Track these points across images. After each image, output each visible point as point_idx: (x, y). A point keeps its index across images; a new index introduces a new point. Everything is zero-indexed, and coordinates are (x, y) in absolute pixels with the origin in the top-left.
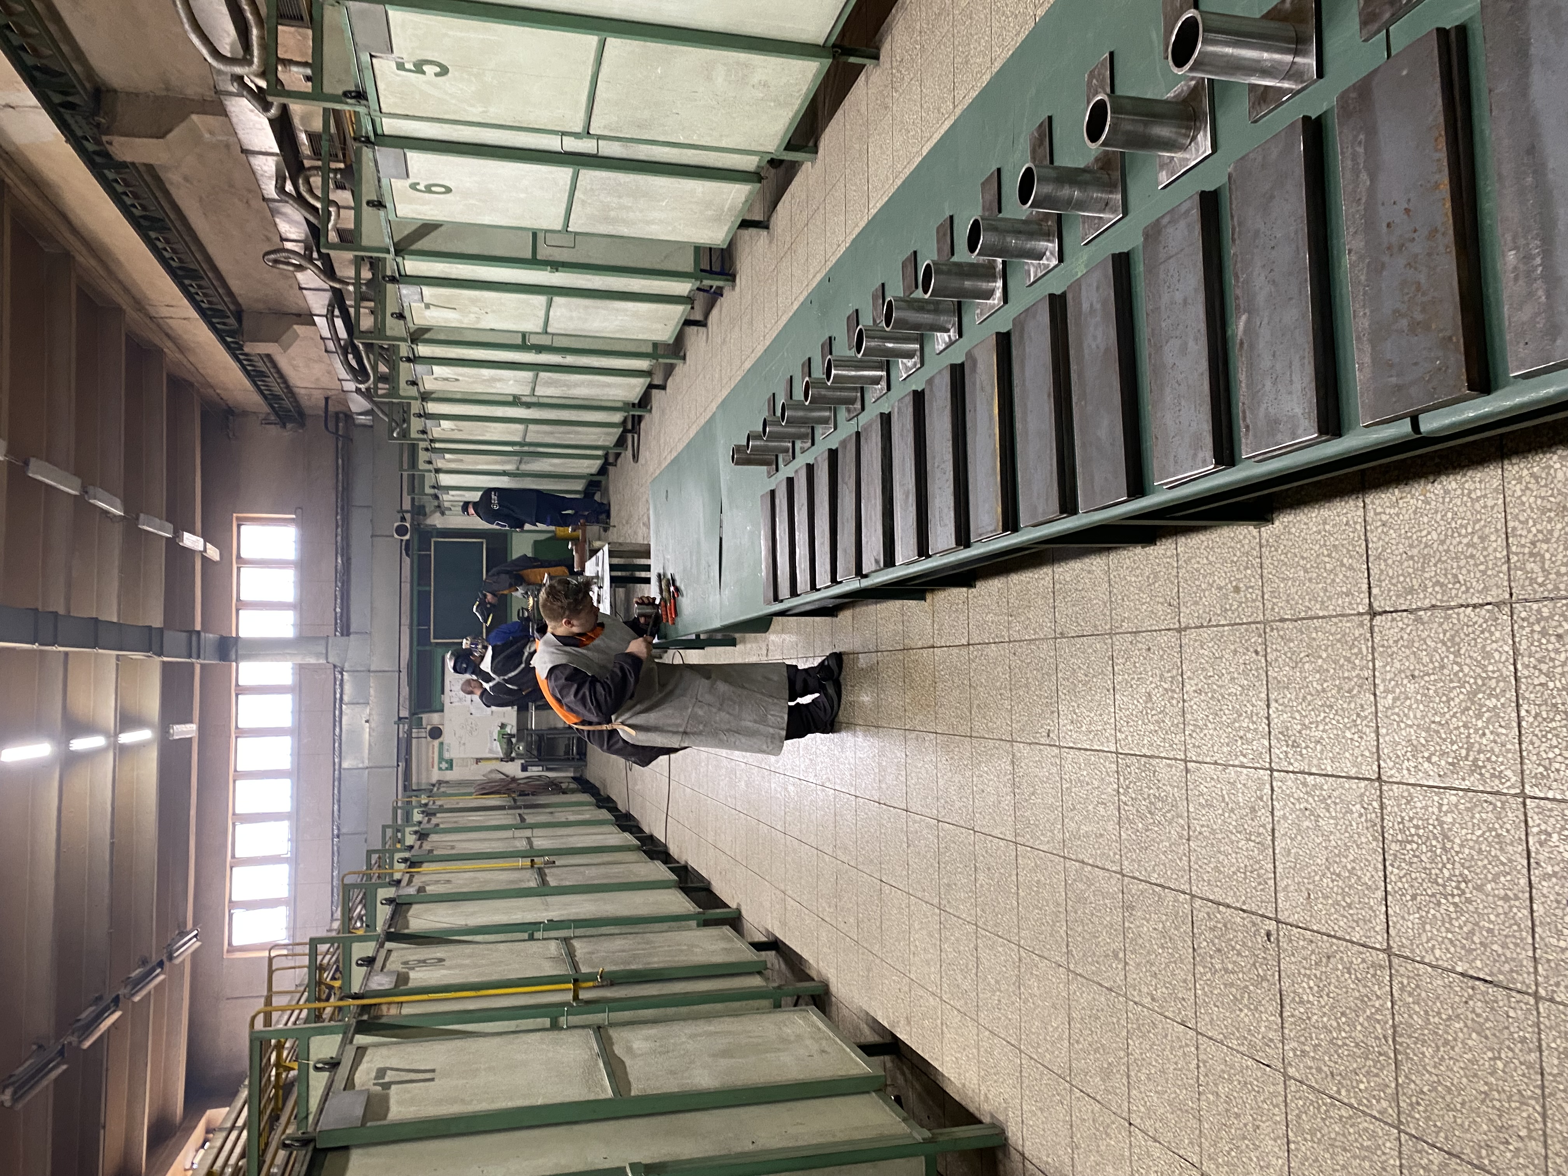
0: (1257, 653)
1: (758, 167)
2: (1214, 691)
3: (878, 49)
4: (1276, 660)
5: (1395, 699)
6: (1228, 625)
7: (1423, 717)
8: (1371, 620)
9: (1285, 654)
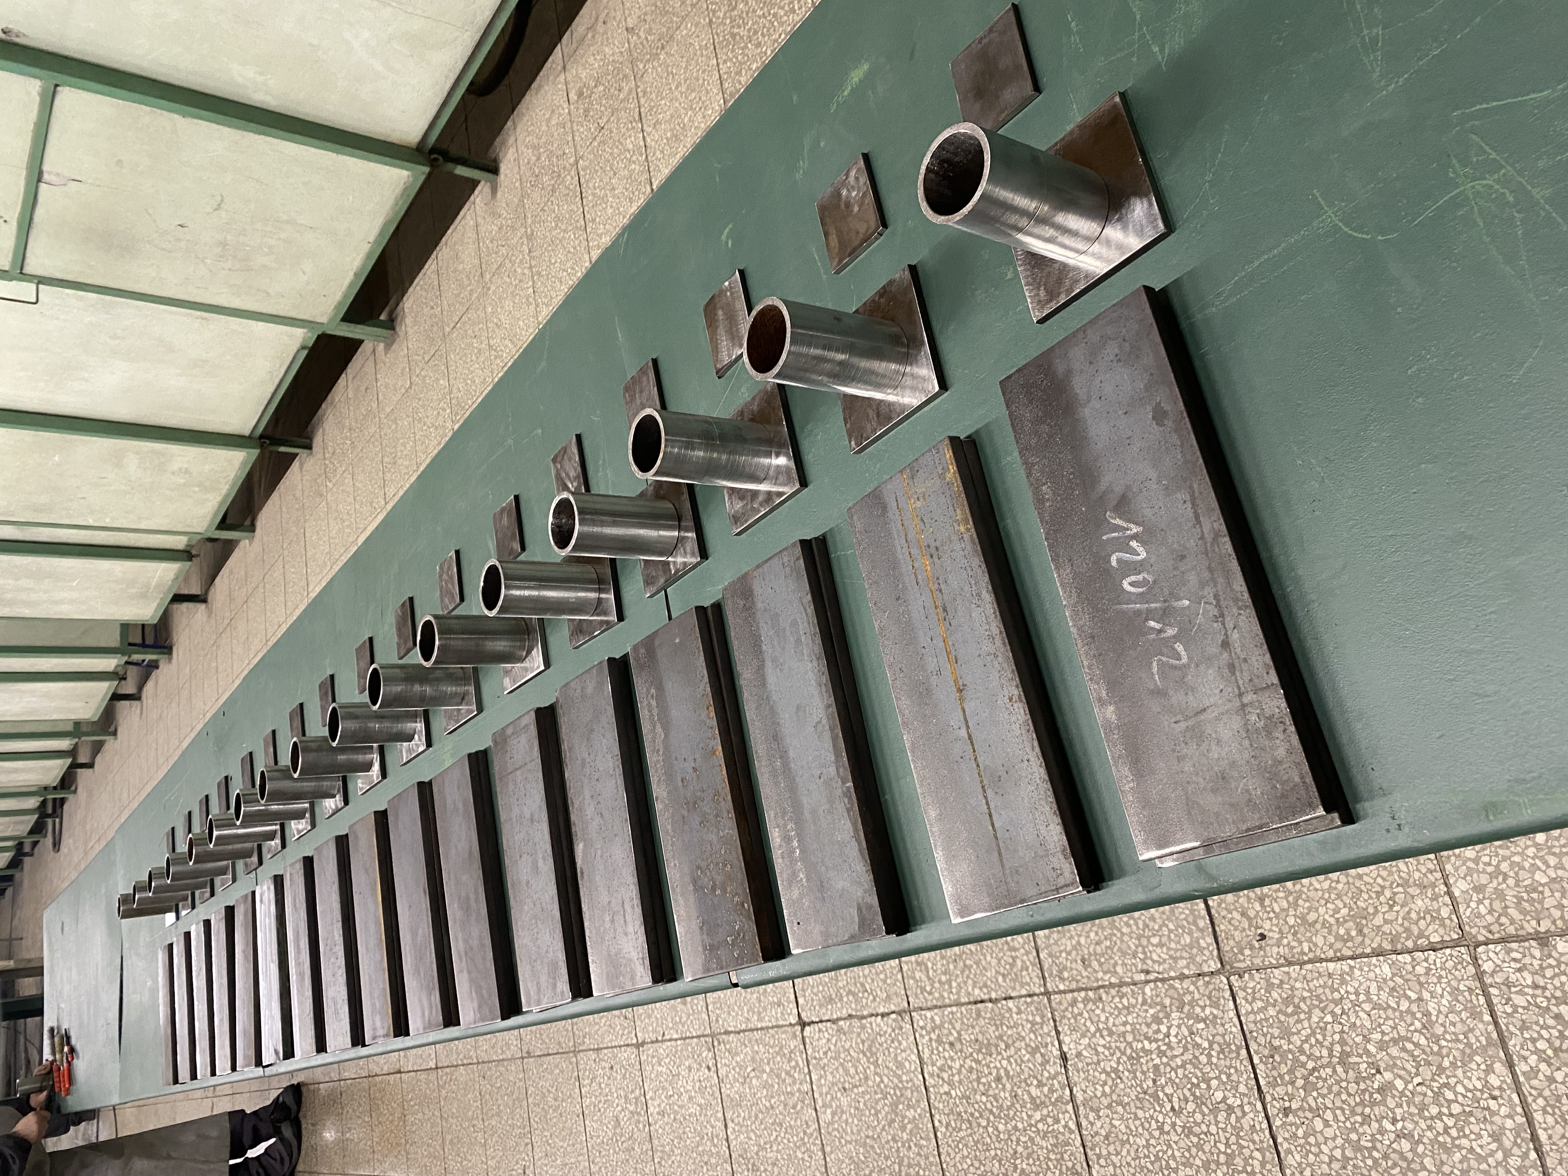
0: (709, 1068)
1: (188, 545)
2: (676, 1113)
3: (310, 439)
4: (727, 1076)
5: (834, 1114)
6: (680, 1039)
7: (859, 1131)
8: (802, 1030)
9: (734, 1069)
